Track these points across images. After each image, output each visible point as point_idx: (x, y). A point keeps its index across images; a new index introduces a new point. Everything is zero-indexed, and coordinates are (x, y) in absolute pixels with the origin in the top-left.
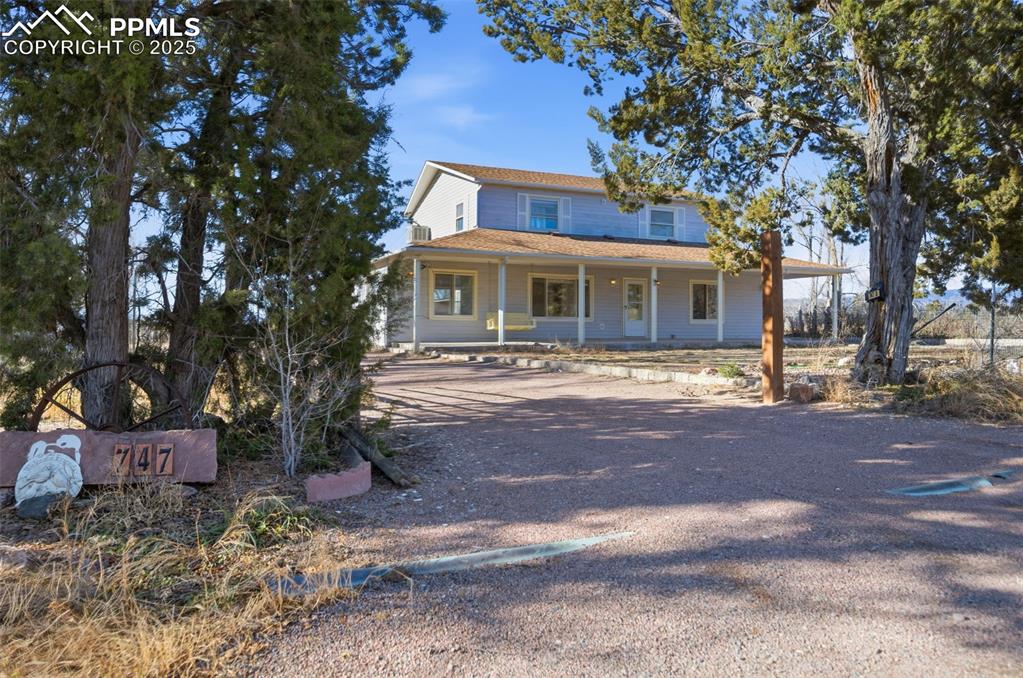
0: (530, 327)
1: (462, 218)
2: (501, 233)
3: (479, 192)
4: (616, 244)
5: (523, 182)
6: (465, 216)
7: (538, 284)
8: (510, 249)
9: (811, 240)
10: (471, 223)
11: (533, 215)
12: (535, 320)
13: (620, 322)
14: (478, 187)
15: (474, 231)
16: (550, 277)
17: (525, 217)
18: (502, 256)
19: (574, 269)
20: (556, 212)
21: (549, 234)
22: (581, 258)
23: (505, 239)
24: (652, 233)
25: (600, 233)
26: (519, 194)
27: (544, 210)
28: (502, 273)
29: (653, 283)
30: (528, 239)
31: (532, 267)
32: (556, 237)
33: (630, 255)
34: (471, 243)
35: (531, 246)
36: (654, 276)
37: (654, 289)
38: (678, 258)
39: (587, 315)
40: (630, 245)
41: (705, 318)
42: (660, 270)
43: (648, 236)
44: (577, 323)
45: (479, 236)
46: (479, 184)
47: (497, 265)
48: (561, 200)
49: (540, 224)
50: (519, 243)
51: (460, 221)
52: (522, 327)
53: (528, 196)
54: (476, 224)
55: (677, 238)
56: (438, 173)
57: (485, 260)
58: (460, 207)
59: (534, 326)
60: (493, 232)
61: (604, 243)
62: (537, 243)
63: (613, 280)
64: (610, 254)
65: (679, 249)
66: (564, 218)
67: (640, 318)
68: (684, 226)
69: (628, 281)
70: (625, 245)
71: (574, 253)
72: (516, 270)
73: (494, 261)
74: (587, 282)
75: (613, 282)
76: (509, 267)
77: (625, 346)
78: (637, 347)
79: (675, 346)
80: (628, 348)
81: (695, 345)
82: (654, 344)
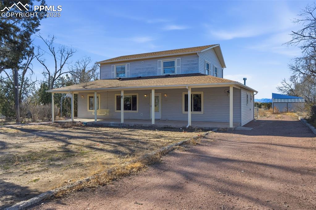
11: (117, 72)
13: (150, 113)
17: (114, 73)
26: (112, 65)
48: (126, 65)
66: (128, 71)
67: (159, 111)
68: (180, 66)
75: (145, 96)
77: (110, 124)
78: (115, 125)
79: (131, 125)
80: (111, 125)
81: (140, 125)
82: (122, 124)
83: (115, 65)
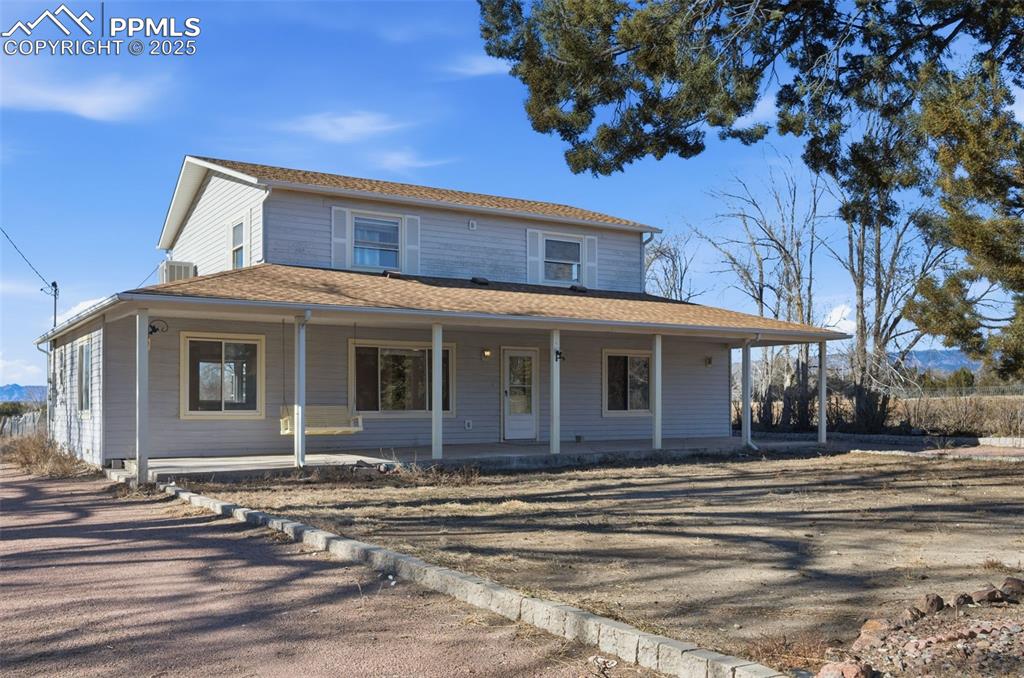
0: (353, 430)
1: (241, 248)
2: (303, 273)
3: (266, 203)
4: (493, 292)
5: (341, 190)
6: (245, 243)
7: (365, 357)
8: (313, 297)
9: (761, 290)
10: (253, 256)
11: (359, 245)
12: (361, 416)
13: (499, 417)
14: (263, 195)
15: (255, 268)
16: (386, 346)
17: (344, 245)
18: (300, 311)
19: (426, 334)
20: (395, 238)
21: (384, 274)
22: (438, 316)
23: (308, 282)
24: (547, 276)
25: (467, 274)
26: (334, 208)
27: (377, 236)
28: (301, 339)
29: (554, 356)
30: (350, 283)
31: (356, 330)
32: (394, 281)
33: (518, 310)
34: (246, 287)
35: (351, 293)
36: (556, 344)
37: (556, 366)
38: (594, 315)
39: (446, 406)
40: (516, 295)
41: (626, 408)
42: (565, 336)
43: (541, 281)
44: (430, 420)
45: (264, 276)
46: (266, 189)
47: (293, 325)
48: (405, 220)
49: (371, 260)
50: (331, 289)
51: (238, 252)
52: (338, 430)
53: (349, 214)
54: (260, 257)
55: (586, 284)
56: (208, 175)
57: (278, 318)
58: (238, 229)
59: (360, 429)
60: (291, 270)
61: (474, 291)
62: (363, 289)
63: (487, 350)
64: (486, 309)
65: (591, 301)
66: (411, 249)
67: (529, 409)
68: (595, 264)
69: (511, 351)
70: (507, 294)
71: (424, 305)
72: (326, 335)
73: (290, 319)
74: (446, 354)
75: (487, 353)
76: (313, 329)
77: (509, 461)
78: (528, 462)
79: (588, 459)
80: (514, 465)
81: (619, 456)
82: (555, 457)
83: (348, 211)
